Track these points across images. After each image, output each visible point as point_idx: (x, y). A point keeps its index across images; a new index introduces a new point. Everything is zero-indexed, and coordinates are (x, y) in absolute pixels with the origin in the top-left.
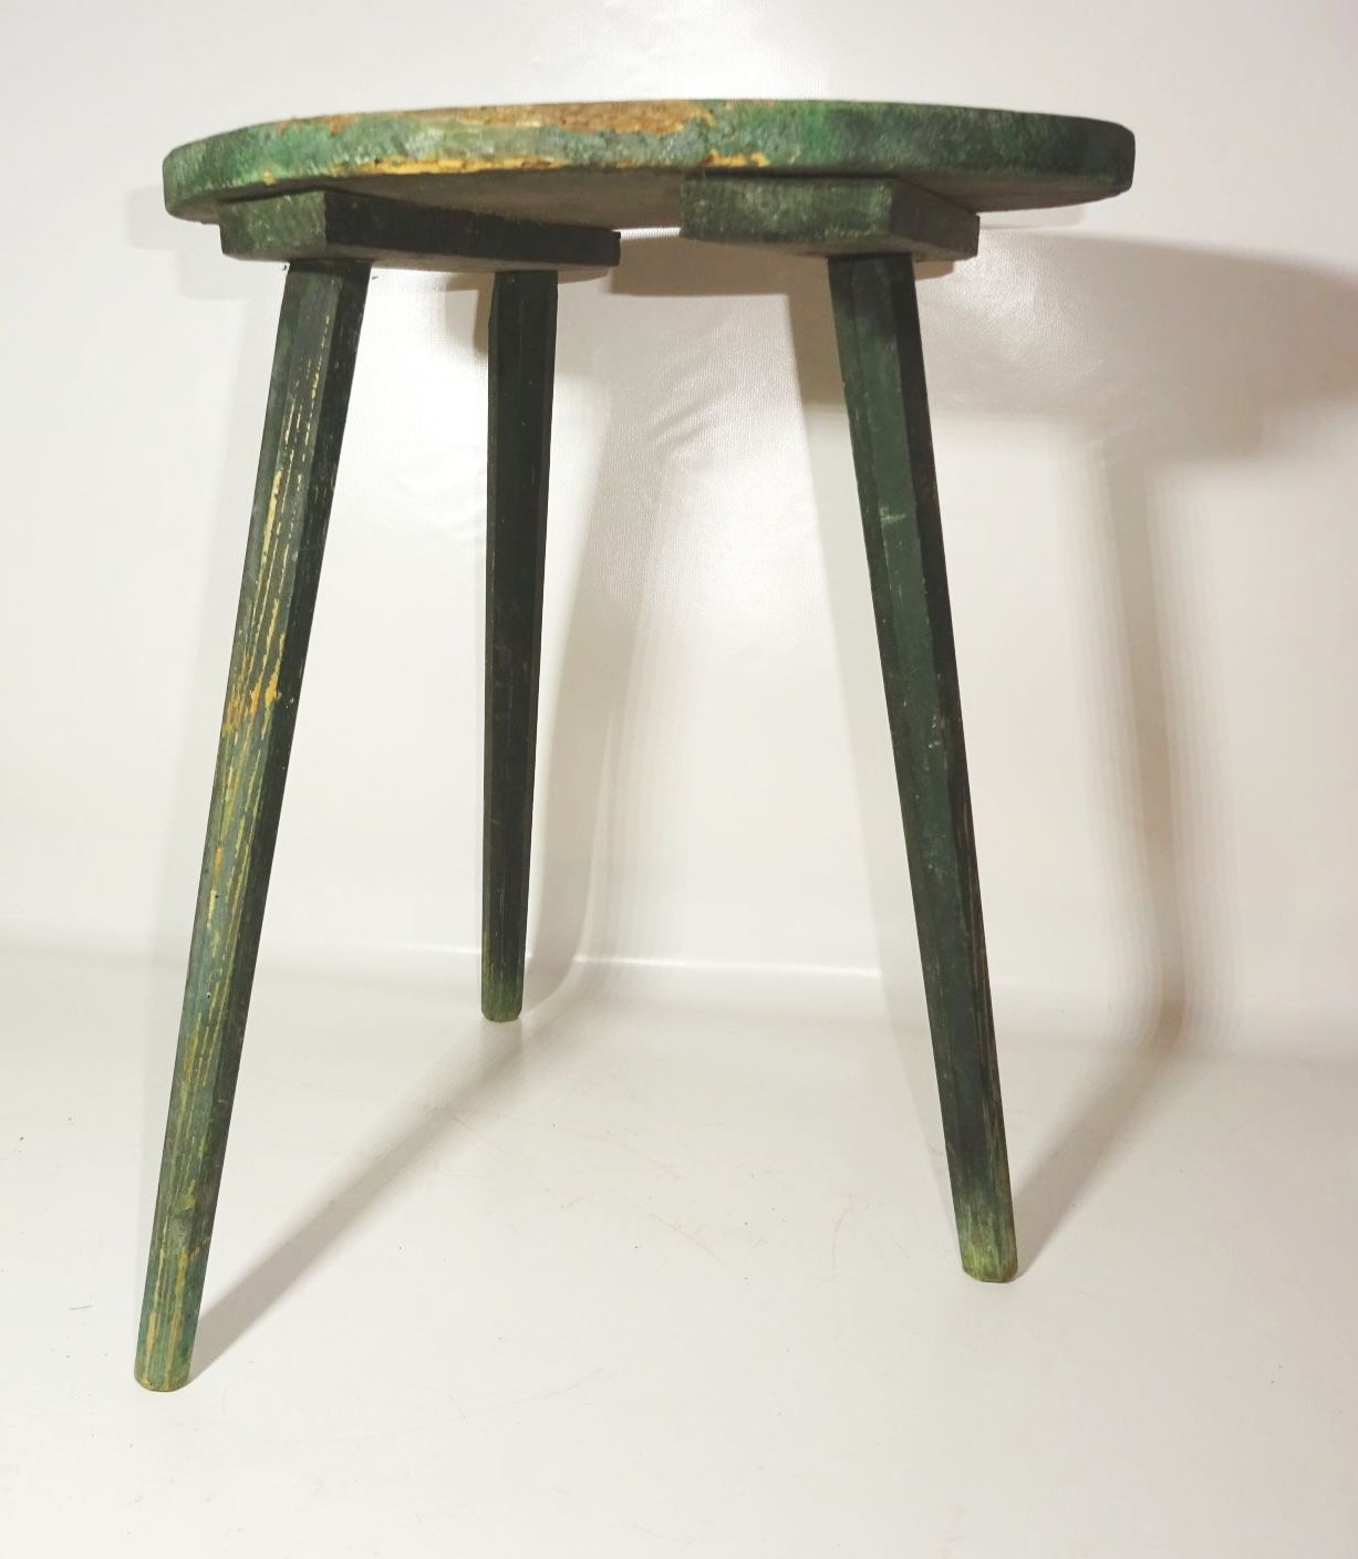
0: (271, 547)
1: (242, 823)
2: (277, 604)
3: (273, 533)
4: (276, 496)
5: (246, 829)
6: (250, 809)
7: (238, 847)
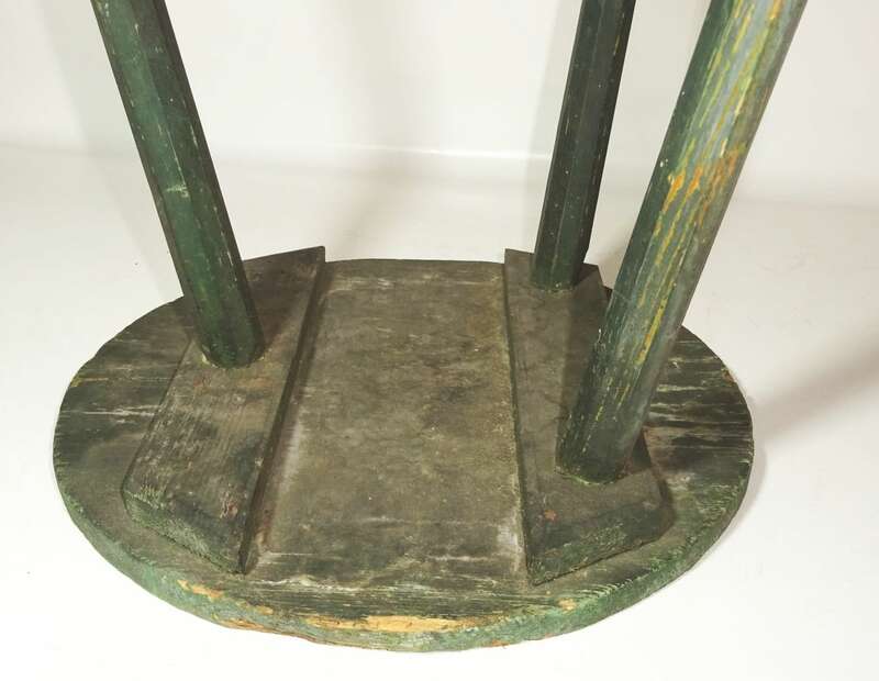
0: (655, 311)
1: (736, 47)
2: (657, 263)
3: (652, 322)
4: (645, 348)
5: (732, 39)
6: (723, 63)
7: (749, 17)
